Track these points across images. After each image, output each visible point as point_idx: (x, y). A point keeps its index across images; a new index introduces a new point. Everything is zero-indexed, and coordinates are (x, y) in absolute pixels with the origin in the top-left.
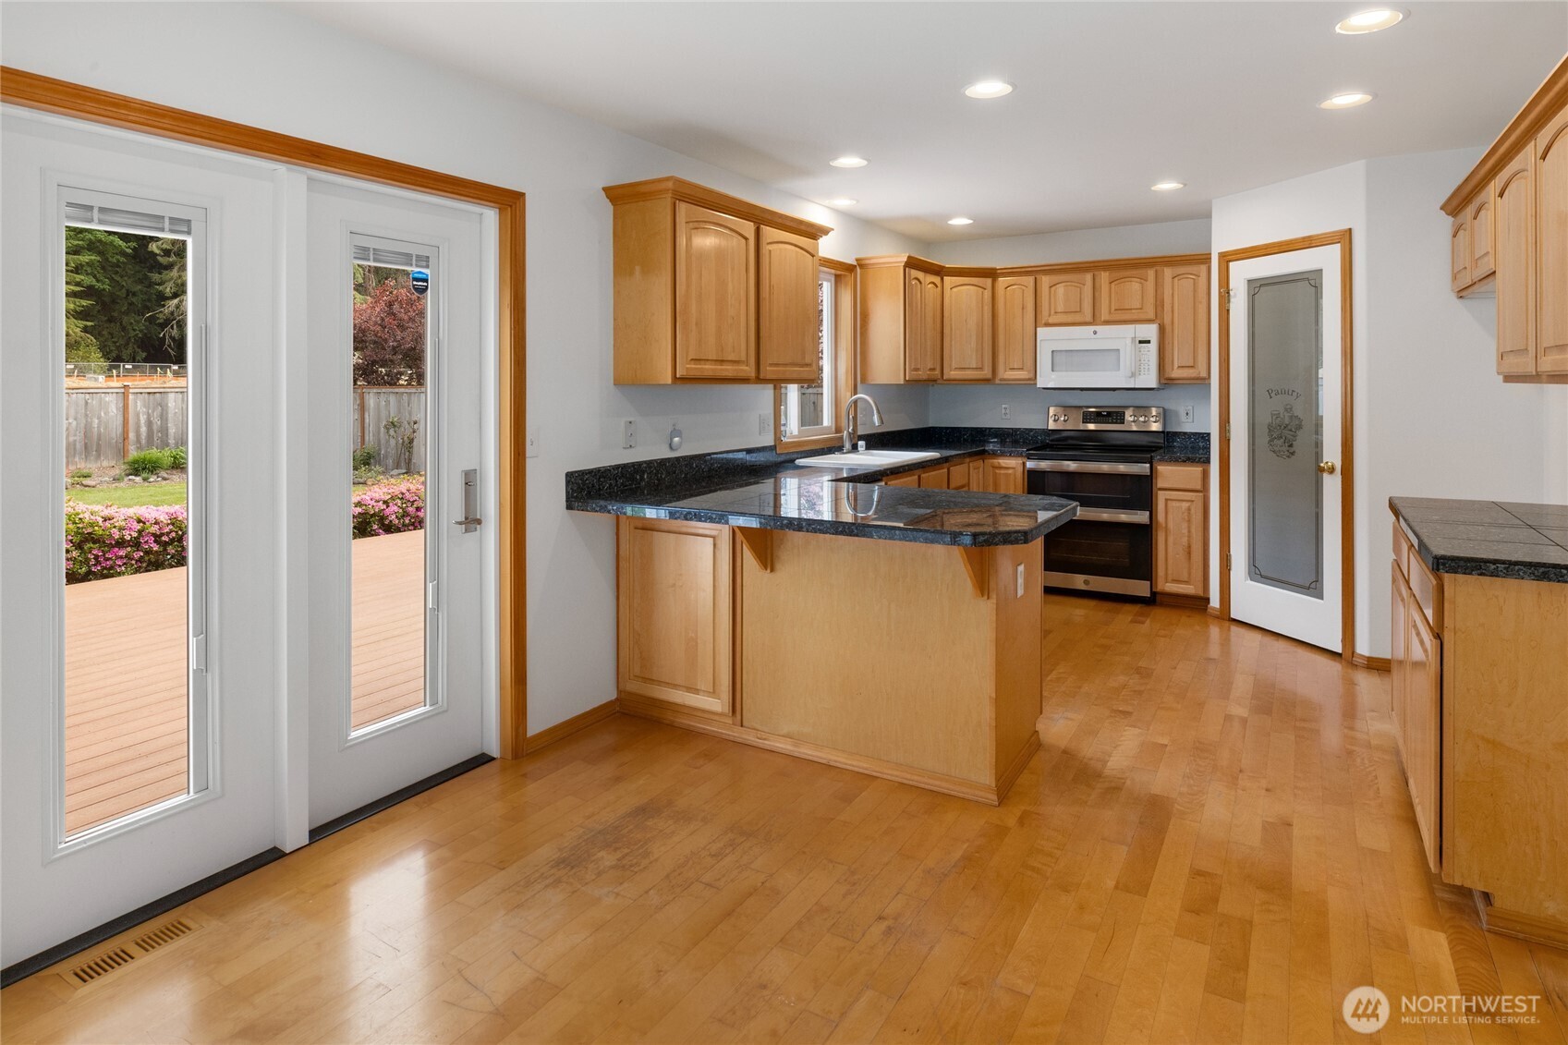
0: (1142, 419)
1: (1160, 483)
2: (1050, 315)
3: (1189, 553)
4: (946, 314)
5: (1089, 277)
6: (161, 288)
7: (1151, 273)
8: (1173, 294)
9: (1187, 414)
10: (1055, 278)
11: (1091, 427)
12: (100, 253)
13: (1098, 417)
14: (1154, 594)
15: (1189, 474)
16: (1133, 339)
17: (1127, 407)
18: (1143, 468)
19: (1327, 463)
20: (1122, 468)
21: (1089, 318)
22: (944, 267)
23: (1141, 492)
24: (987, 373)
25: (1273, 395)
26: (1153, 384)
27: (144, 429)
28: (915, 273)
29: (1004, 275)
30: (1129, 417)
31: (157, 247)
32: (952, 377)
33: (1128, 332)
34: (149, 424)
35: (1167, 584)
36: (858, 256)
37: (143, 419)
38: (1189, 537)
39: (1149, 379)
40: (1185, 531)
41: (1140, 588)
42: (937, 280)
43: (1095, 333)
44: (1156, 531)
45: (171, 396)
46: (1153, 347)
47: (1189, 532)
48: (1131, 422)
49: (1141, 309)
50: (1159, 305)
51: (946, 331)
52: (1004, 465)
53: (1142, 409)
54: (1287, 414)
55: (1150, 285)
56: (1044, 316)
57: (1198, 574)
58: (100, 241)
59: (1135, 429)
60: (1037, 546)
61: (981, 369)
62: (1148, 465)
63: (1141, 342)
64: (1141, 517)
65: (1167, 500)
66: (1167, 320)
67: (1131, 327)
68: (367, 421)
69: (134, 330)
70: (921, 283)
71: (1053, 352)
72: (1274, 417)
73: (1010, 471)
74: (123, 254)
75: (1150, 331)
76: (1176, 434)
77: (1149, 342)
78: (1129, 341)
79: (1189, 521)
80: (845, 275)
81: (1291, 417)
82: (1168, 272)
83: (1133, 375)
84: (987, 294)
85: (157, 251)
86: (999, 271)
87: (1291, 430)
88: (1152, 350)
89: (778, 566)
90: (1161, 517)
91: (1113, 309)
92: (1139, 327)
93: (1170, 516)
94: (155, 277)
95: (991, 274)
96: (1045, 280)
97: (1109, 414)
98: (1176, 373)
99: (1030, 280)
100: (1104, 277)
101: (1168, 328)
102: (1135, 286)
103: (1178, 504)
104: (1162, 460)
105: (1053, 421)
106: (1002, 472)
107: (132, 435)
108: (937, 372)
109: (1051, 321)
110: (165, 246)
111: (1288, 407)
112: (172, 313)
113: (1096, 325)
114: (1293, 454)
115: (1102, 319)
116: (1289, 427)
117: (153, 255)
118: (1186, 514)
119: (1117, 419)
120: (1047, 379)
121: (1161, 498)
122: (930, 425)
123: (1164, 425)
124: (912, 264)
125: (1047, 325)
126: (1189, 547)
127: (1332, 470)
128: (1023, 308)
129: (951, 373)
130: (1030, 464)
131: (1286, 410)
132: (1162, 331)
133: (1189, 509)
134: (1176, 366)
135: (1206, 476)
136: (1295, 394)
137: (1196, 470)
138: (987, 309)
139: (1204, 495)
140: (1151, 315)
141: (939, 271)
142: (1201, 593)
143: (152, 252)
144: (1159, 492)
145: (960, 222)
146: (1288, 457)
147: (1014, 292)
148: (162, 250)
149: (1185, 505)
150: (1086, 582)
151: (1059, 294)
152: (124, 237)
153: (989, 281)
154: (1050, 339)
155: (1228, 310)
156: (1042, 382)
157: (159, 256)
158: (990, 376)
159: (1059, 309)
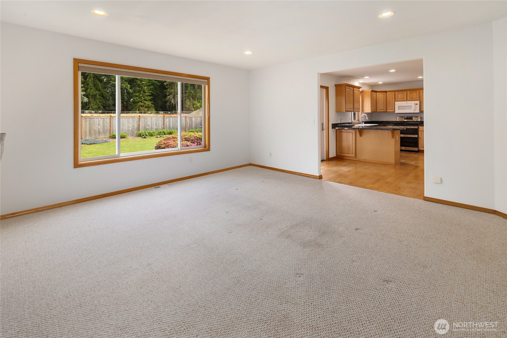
0: (416, 119)
1: (420, 130)
4: (377, 100)
5: (405, 92)
6: (166, 94)
7: (418, 91)
8: (422, 95)
10: (399, 92)
11: (405, 120)
12: (153, 86)
13: (407, 118)
14: (419, 150)
16: (414, 104)
17: (413, 117)
18: (416, 127)
20: (412, 127)
21: (406, 100)
23: (416, 132)
24: (385, 110)
26: (419, 112)
27: (189, 125)
28: (373, 93)
29: (388, 92)
30: (414, 118)
33: (413, 102)
34: (190, 124)
35: (421, 148)
36: (362, 90)
37: (189, 123)
39: (418, 111)
41: (416, 149)
42: (376, 93)
43: (406, 102)
44: (419, 139)
45: (193, 118)
46: (418, 105)
48: (414, 119)
49: (416, 98)
50: (419, 97)
51: (377, 103)
53: (417, 117)
55: (418, 93)
58: (154, 83)
59: (415, 120)
60: (399, 131)
61: (383, 109)
62: (417, 127)
63: (416, 104)
64: (416, 136)
66: (421, 100)
67: (414, 101)
71: (398, 106)
74: (158, 85)
75: (418, 102)
78: (413, 104)
82: (421, 91)
83: (414, 110)
84: (385, 96)
85: (166, 85)
88: (418, 106)
89: (362, 136)
90: (420, 136)
91: (410, 98)
92: (415, 101)
93: (422, 136)
94: (165, 91)
95: (386, 92)
96: (397, 93)
97: (410, 118)
99: (394, 93)
100: (409, 92)
101: (421, 102)
102: (415, 94)
104: (420, 126)
105: (398, 119)
107: (187, 126)
108: (376, 110)
109: (398, 100)
110: (167, 83)
112: (168, 99)
115: (408, 100)
117: (165, 85)
120: (397, 111)
121: (420, 132)
123: (421, 120)
124: (372, 91)
125: (397, 101)
128: (392, 98)
129: (378, 110)
132: (420, 102)
138: (385, 98)
140: (418, 99)
141: (376, 92)
145: (380, 83)
147: (390, 96)
148: (166, 84)
150: (405, 148)
151: (400, 95)
152: (158, 81)
153: (385, 93)
154: (397, 104)
156: (396, 112)
157: (166, 86)
158: (386, 111)
159: (400, 98)
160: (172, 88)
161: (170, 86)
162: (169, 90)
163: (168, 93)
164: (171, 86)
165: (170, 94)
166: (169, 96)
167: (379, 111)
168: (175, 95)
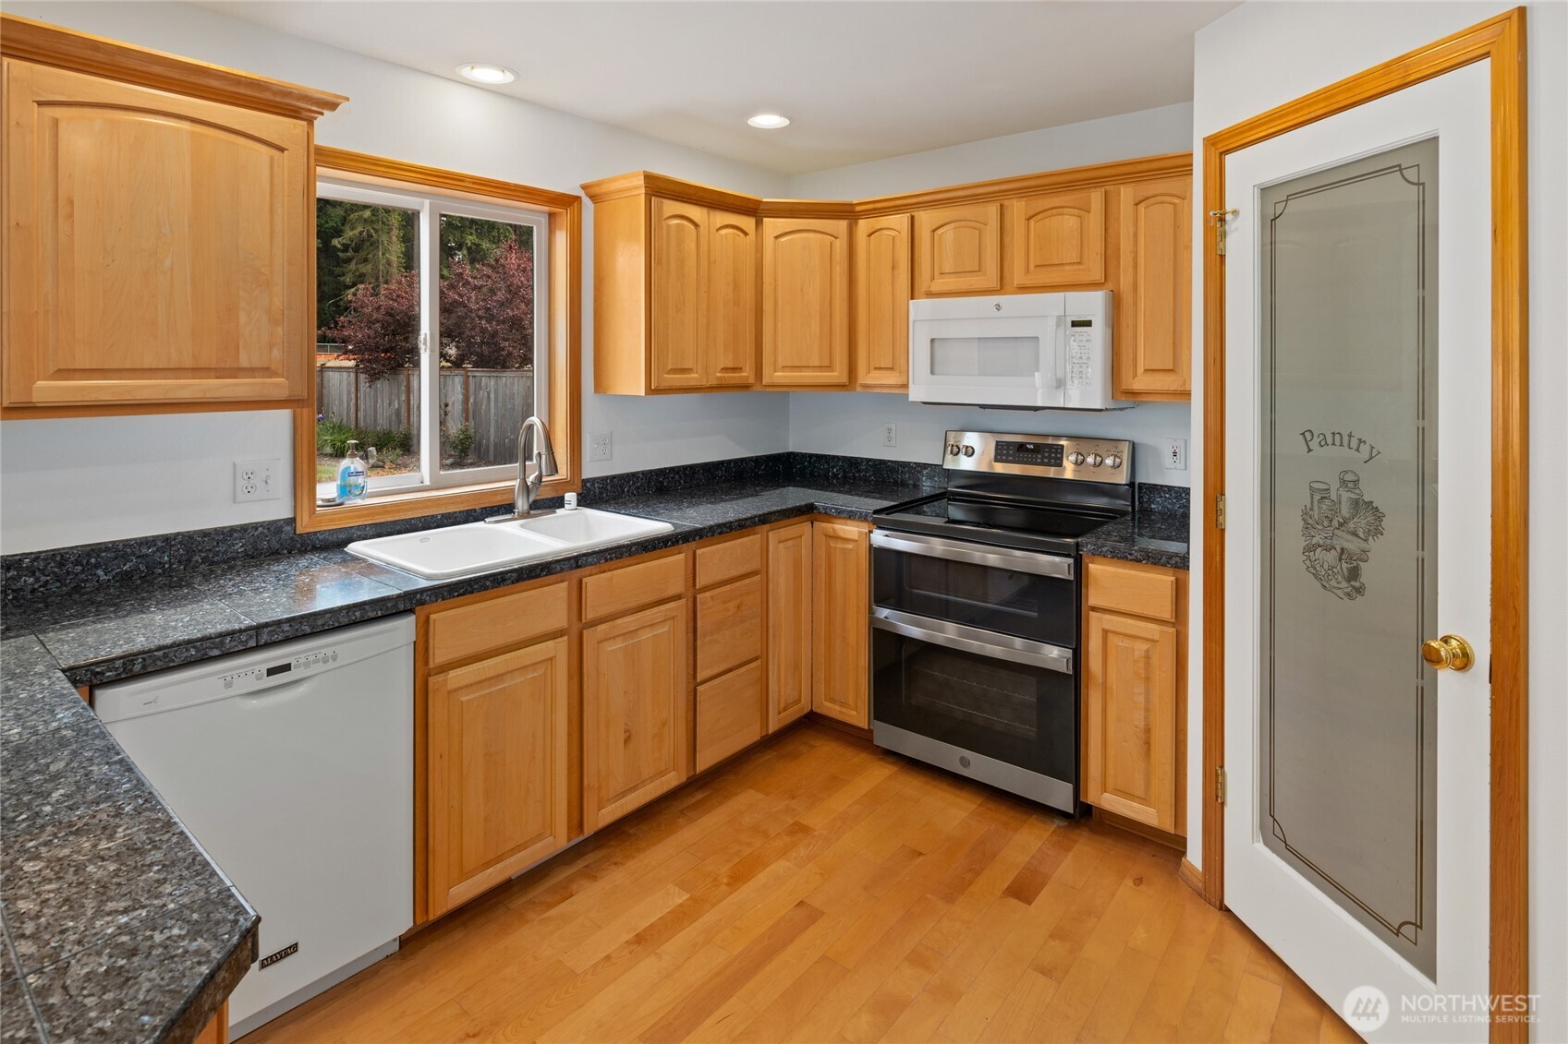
0: (1091, 459)
1: (1093, 597)
2: (933, 278)
3: (1148, 743)
4: (767, 279)
5: (993, 211)
7: (1096, 198)
8: (1136, 235)
9: (1175, 454)
10: (941, 215)
13: (1021, 452)
14: (1081, 808)
15: (1151, 585)
16: (1060, 320)
18: (1053, 565)
19: (1446, 640)
21: (991, 282)
22: (761, 202)
24: (838, 374)
25: (1314, 445)
26: (1102, 402)
28: (676, 208)
29: (868, 214)
30: (1068, 455)
31: (339, 242)
32: (776, 381)
33: (1054, 303)
35: (1106, 795)
36: (588, 180)
38: (1147, 710)
39: (1094, 393)
40: (1141, 699)
41: (1059, 794)
42: (747, 223)
43: (998, 307)
44: (1087, 687)
46: (1098, 333)
47: (1147, 701)
49: (1079, 263)
50: (1110, 257)
52: (842, 534)
54: (1345, 495)
55: (1095, 219)
56: (923, 281)
57: (1165, 789)
61: (830, 368)
62: (1069, 560)
63: (1075, 324)
64: (1054, 656)
65: (1105, 632)
66: (1125, 283)
67: (1059, 296)
68: (412, 402)
69: (326, 314)
70: (696, 225)
71: (932, 340)
72: (1317, 497)
73: (850, 546)
75: (1093, 304)
76: (1154, 488)
77: (1088, 324)
78: (1052, 322)
79: (1147, 679)
80: (560, 213)
81: (1356, 504)
82: (1126, 193)
83: (1060, 384)
84: (840, 246)
85: (339, 246)
86: (858, 208)
87: (1355, 534)
88: (1096, 339)
90: (1095, 664)
91: (1032, 267)
92: (1073, 296)
93: (1112, 665)
94: (337, 270)
95: (847, 212)
96: (926, 218)
97: (1037, 448)
98: (1140, 383)
99: (904, 220)
100: (1018, 208)
101: (1127, 298)
102: (1069, 222)
103: (1125, 643)
104: (1098, 554)
105: (951, 454)
106: (840, 545)
108: (753, 372)
109: (935, 287)
111: (1349, 477)
113: (1006, 294)
114: (1360, 590)
115: (1015, 283)
116: (1351, 525)
118: (1141, 665)
119: (1050, 458)
120: (922, 387)
121: (1096, 626)
122: (790, 450)
123: (1130, 473)
124: (663, 188)
125: (930, 295)
126: (1148, 731)
127: (1464, 661)
128: (893, 268)
129: (774, 376)
130: (880, 538)
131: (1343, 483)
132: (1116, 307)
133: (1147, 657)
134: (1140, 369)
135: (1180, 592)
136: (1365, 449)
137: (1162, 580)
138: (840, 268)
139: (1178, 633)
140: (1097, 275)
141: (758, 211)
142: (1168, 827)
143: (335, 246)
144: (1092, 613)
146: (1348, 595)
147: (878, 246)
148: (342, 245)
149: (1141, 647)
150: (965, 762)
153: (843, 224)
154: (929, 319)
155: (1222, 257)
156: (916, 393)
157: (339, 250)
158: (844, 380)
159: (948, 267)
160: (366, 260)
161: (356, 250)
162: (352, 266)
163: (350, 275)
164: (362, 254)
165: (361, 278)
166: (353, 290)
167: (781, 376)
168: (378, 286)
